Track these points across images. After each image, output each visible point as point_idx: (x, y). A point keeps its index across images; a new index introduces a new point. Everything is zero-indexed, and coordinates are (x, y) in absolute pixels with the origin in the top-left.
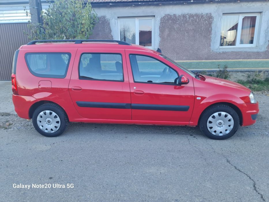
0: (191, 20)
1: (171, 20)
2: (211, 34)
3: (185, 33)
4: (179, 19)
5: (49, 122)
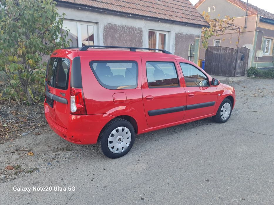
0: (128, 32)
1: (113, 29)
2: (143, 45)
3: (124, 42)
4: (119, 30)
5: (120, 140)
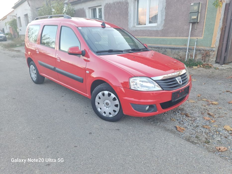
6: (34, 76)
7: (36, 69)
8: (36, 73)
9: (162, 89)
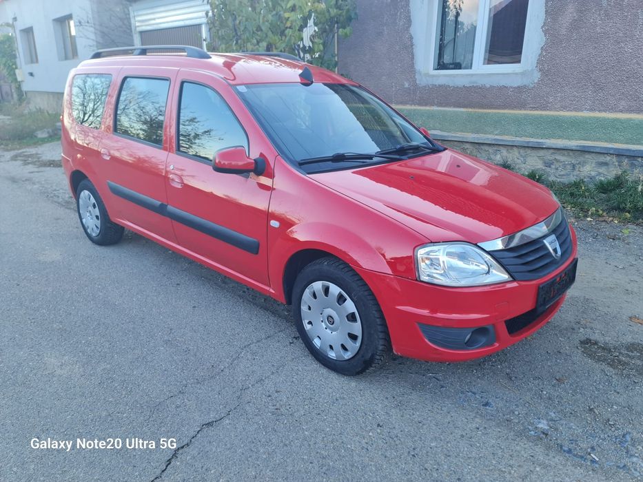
6: (92, 222)
7: (100, 203)
8: (98, 214)
9: (512, 276)
